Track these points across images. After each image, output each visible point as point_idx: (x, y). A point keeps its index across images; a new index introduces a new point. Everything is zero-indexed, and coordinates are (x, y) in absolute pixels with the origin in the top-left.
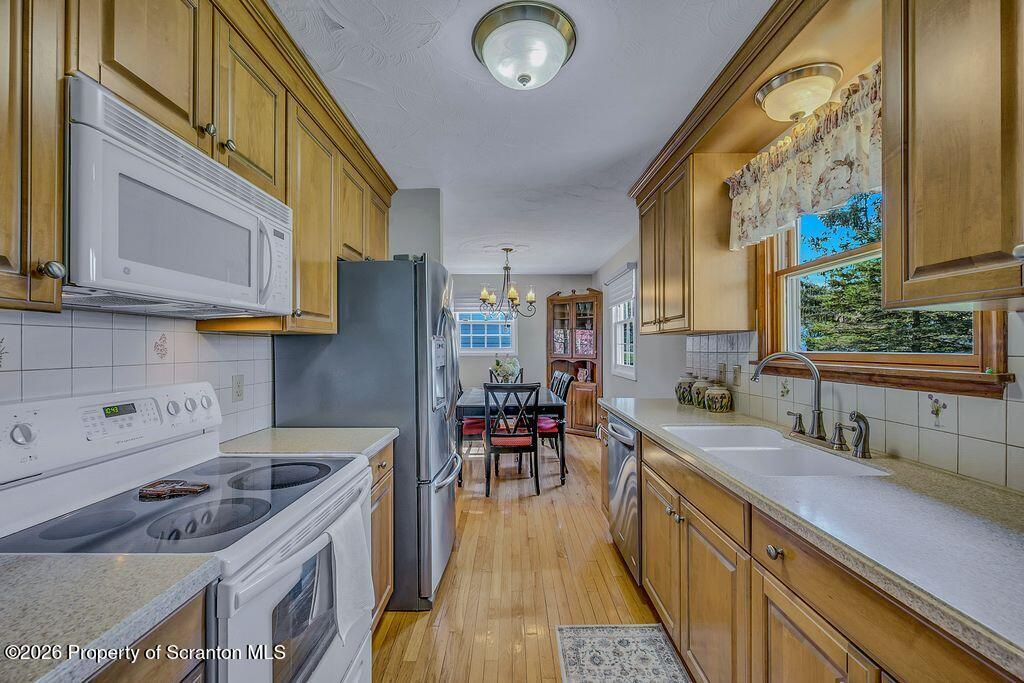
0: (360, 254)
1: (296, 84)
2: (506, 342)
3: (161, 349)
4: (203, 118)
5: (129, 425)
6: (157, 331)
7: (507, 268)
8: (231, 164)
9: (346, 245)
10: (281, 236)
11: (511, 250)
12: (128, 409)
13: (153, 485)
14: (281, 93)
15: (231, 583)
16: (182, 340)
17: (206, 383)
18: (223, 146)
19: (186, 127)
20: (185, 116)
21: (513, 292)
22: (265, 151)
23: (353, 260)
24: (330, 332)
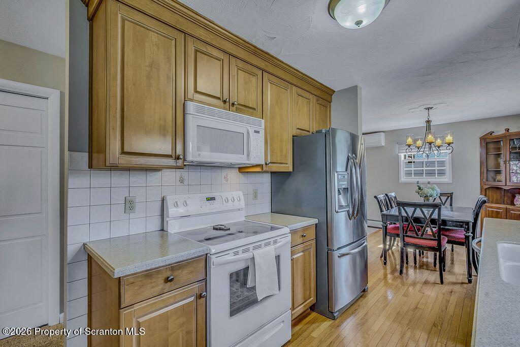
0: (308, 131)
1: (267, 66)
2: (442, 173)
3: (226, 178)
4: (226, 96)
5: (213, 204)
6: (225, 172)
7: (428, 122)
8: (238, 110)
9: (298, 129)
10: (258, 132)
11: (431, 108)
12: (213, 199)
13: (217, 226)
14: (259, 73)
15: (212, 256)
16: (233, 175)
17: (241, 192)
18: (233, 104)
19: (220, 103)
20: (219, 98)
21: (430, 138)
22: (252, 99)
23: (303, 135)
24: (290, 171)
